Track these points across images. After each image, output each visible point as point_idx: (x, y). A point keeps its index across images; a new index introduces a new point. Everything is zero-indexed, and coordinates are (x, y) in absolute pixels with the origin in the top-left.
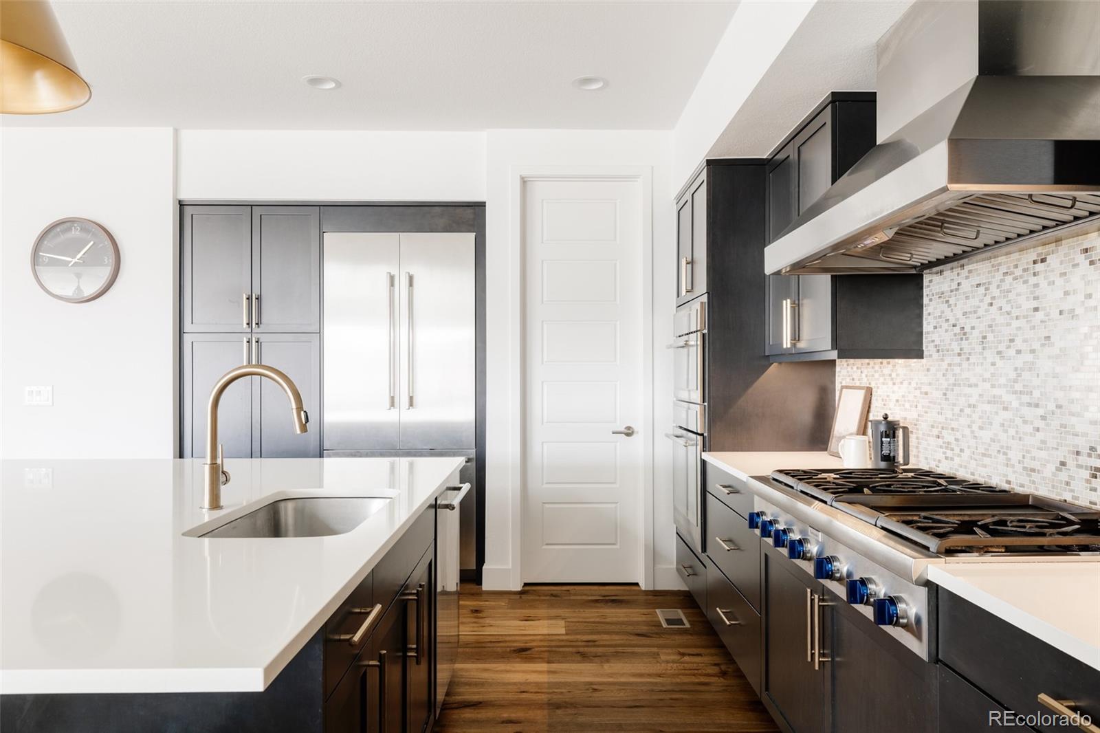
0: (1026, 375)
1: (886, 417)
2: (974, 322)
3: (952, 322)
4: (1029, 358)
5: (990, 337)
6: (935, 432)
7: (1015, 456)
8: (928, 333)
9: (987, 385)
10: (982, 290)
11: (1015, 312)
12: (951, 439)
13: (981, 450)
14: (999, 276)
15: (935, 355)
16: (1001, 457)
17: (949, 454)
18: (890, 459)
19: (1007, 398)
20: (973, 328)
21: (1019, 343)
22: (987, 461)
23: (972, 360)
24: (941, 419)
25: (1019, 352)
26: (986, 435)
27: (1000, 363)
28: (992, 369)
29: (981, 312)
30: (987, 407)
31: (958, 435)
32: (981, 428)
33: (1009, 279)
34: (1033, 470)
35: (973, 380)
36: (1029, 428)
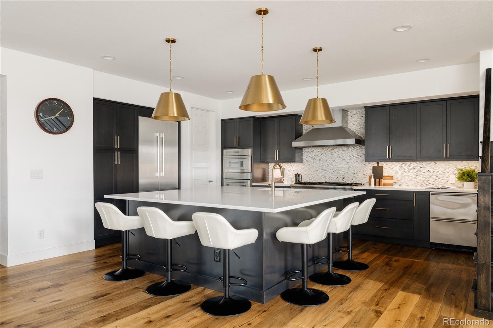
0: (330, 166)
1: (297, 173)
2: (318, 157)
3: (311, 156)
4: (331, 163)
5: (321, 160)
6: (306, 175)
7: (327, 178)
8: (304, 158)
9: (321, 167)
10: (319, 152)
11: (327, 156)
12: (311, 176)
13: (319, 177)
14: (324, 150)
15: (306, 162)
16: (324, 178)
17: (310, 179)
18: (299, 181)
19: (325, 169)
20: (317, 158)
21: (328, 161)
22: (320, 179)
23: (317, 163)
24: (308, 173)
25: (328, 162)
26: (321, 175)
27: (324, 164)
28: (322, 165)
29: (319, 156)
30: (321, 171)
31: (313, 175)
32: (319, 174)
33: (326, 151)
34: (331, 179)
35: (317, 166)
36: (330, 173)
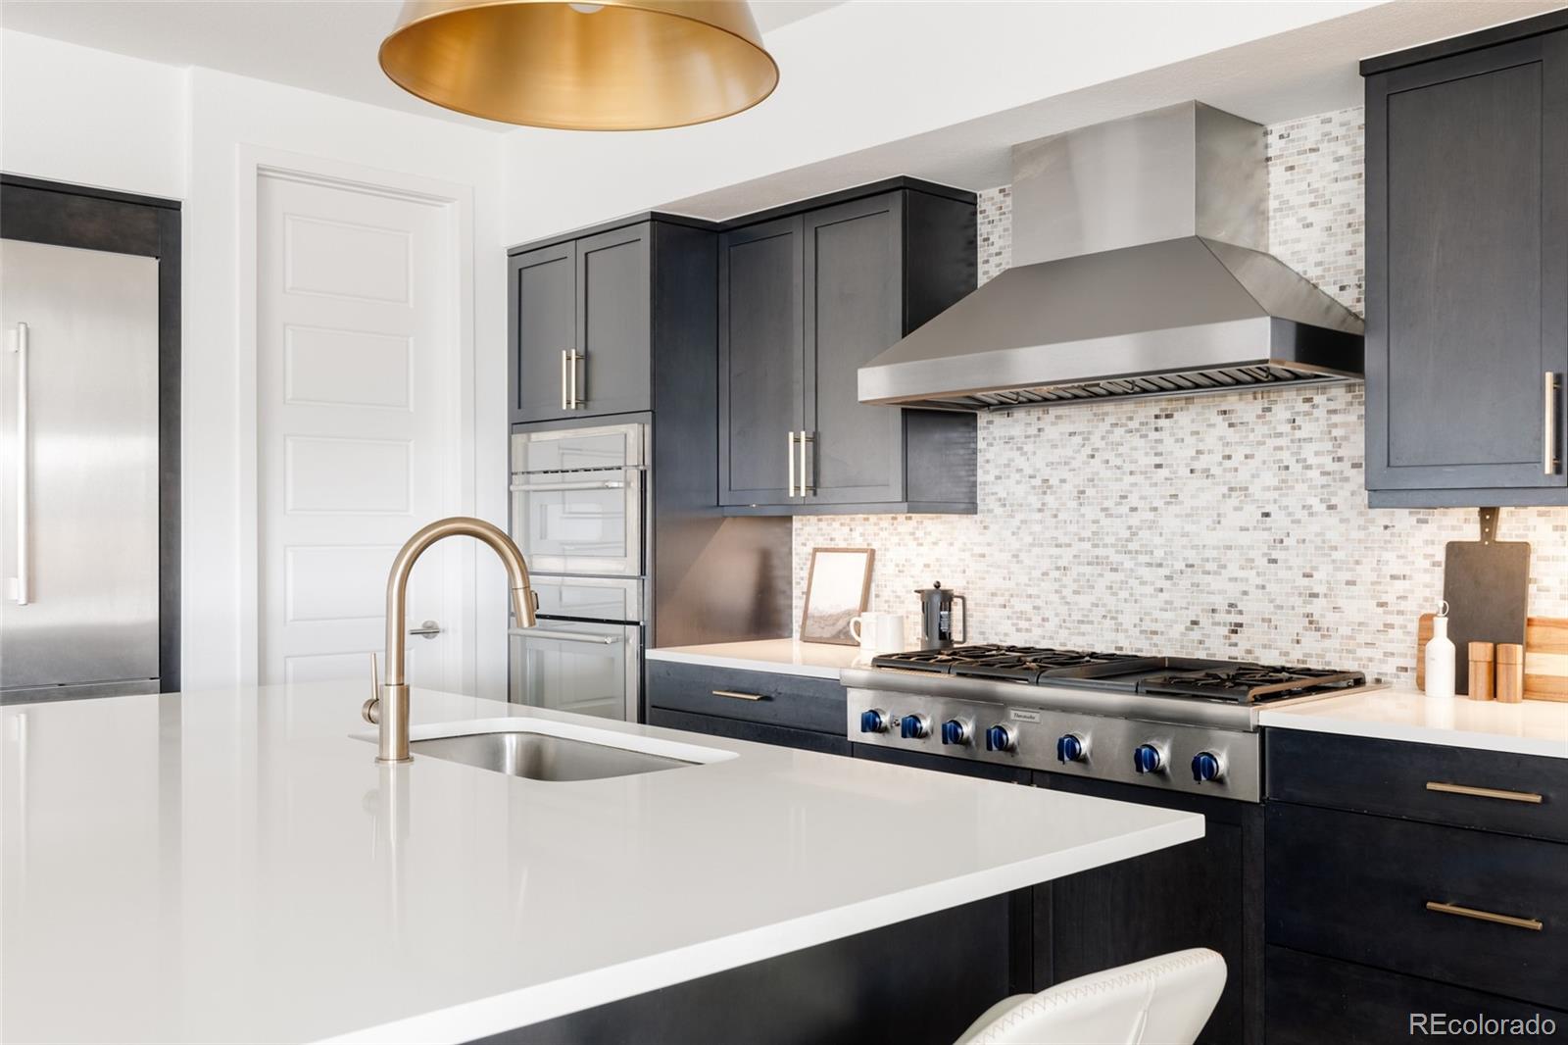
0: (1144, 534)
1: (937, 586)
2: (1067, 475)
3: (1029, 471)
4: (1151, 516)
5: (1090, 492)
6: (1000, 600)
7: (1128, 619)
8: (985, 483)
9: (1087, 545)
10: (1077, 439)
11: (1128, 467)
12: (1027, 607)
13: (1077, 616)
14: (1104, 426)
15: (999, 511)
16: (1108, 623)
17: (1023, 624)
18: (945, 637)
19: (1115, 558)
20: (1063, 481)
21: (1134, 500)
22: (1084, 628)
23: (1061, 516)
24: (1011, 584)
25: (1134, 509)
26: (1085, 601)
27: (1105, 522)
28: (1094, 527)
29: (1075, 464)
30: (1088, 569)
31: (1039, 602)
32: (1076, 592)
33: (1119, 431)
34: (1155, 633)
35: (1063, 540)
36: (1149, 589)
